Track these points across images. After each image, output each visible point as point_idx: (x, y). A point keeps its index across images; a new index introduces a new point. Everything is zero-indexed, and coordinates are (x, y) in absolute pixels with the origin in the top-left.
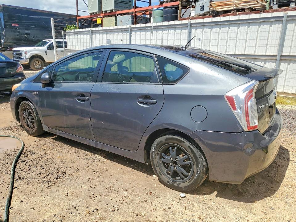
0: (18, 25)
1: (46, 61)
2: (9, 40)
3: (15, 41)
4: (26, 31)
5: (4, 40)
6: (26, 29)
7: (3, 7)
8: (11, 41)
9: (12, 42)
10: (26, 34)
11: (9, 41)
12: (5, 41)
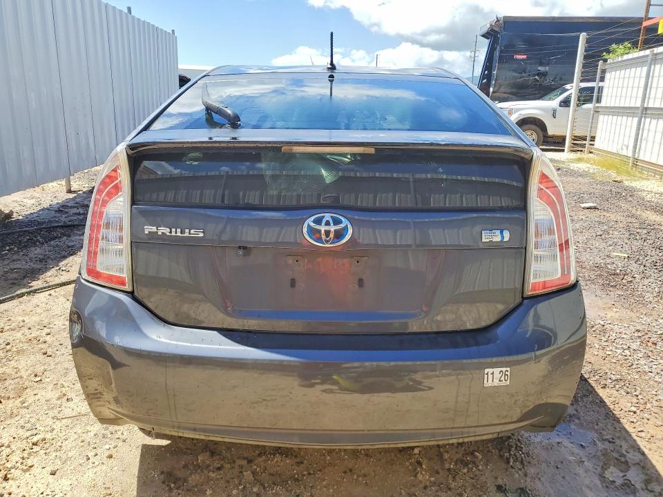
0: (525, 57)
1: (550, 132)
2: (502, 87)
3: (514, 90)
4: (541, 69)
5: (494, 88)
6: (541, 64)
7: (505, 22)
8: (505, 90)
9: (509, 91)
10: (539, 74)
11: (502, 89)
12: (496, 89)
